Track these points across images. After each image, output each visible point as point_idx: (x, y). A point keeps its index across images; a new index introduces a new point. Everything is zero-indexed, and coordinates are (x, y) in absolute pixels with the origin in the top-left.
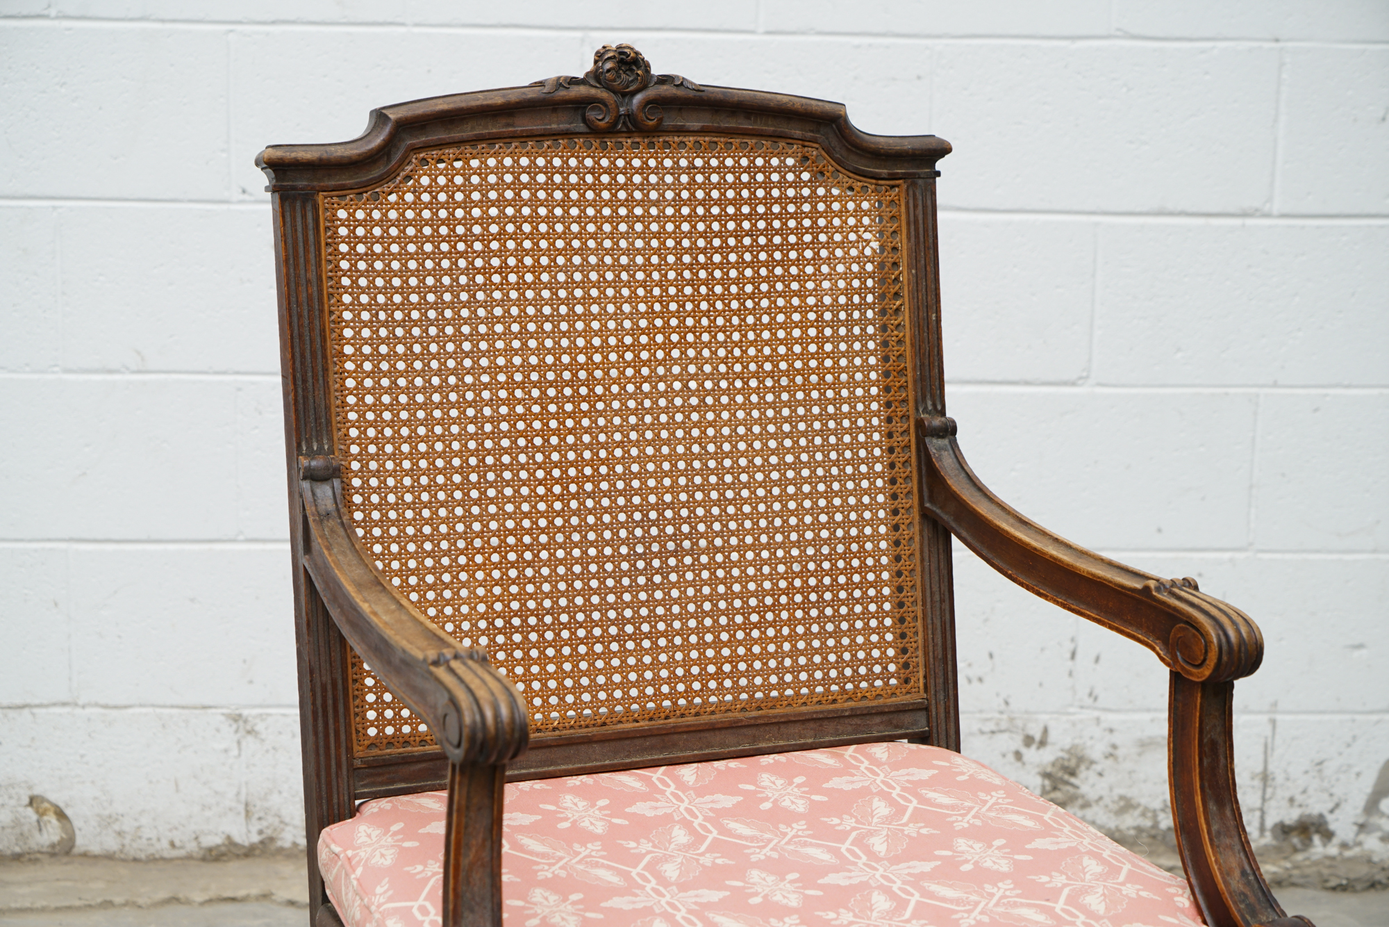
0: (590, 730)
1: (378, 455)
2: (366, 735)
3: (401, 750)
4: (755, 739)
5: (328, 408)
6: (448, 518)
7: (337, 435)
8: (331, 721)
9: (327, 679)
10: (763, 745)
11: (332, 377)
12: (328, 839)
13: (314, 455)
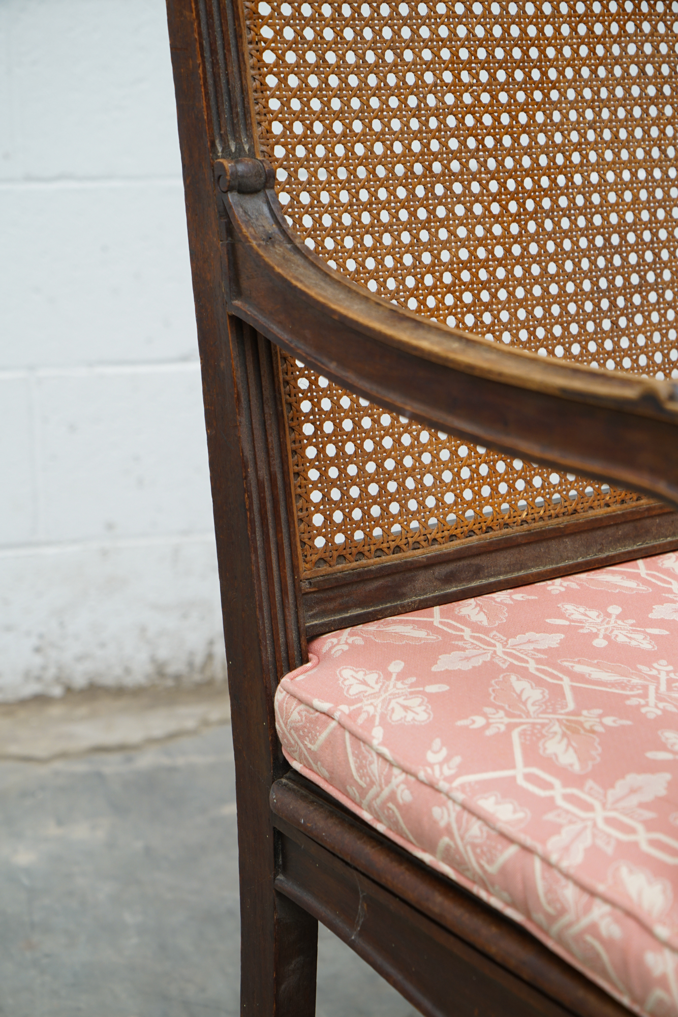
0: (560, 520)
1: (307, 159)
2: (313, 547)
3: (354, 564)
5: (244, 91)
6: (394, 247)
7: (257, 131)
8: (271, 532)
9: (263, 473)
11: (247, 48)
12: (292, 688)
13: (237, 157)
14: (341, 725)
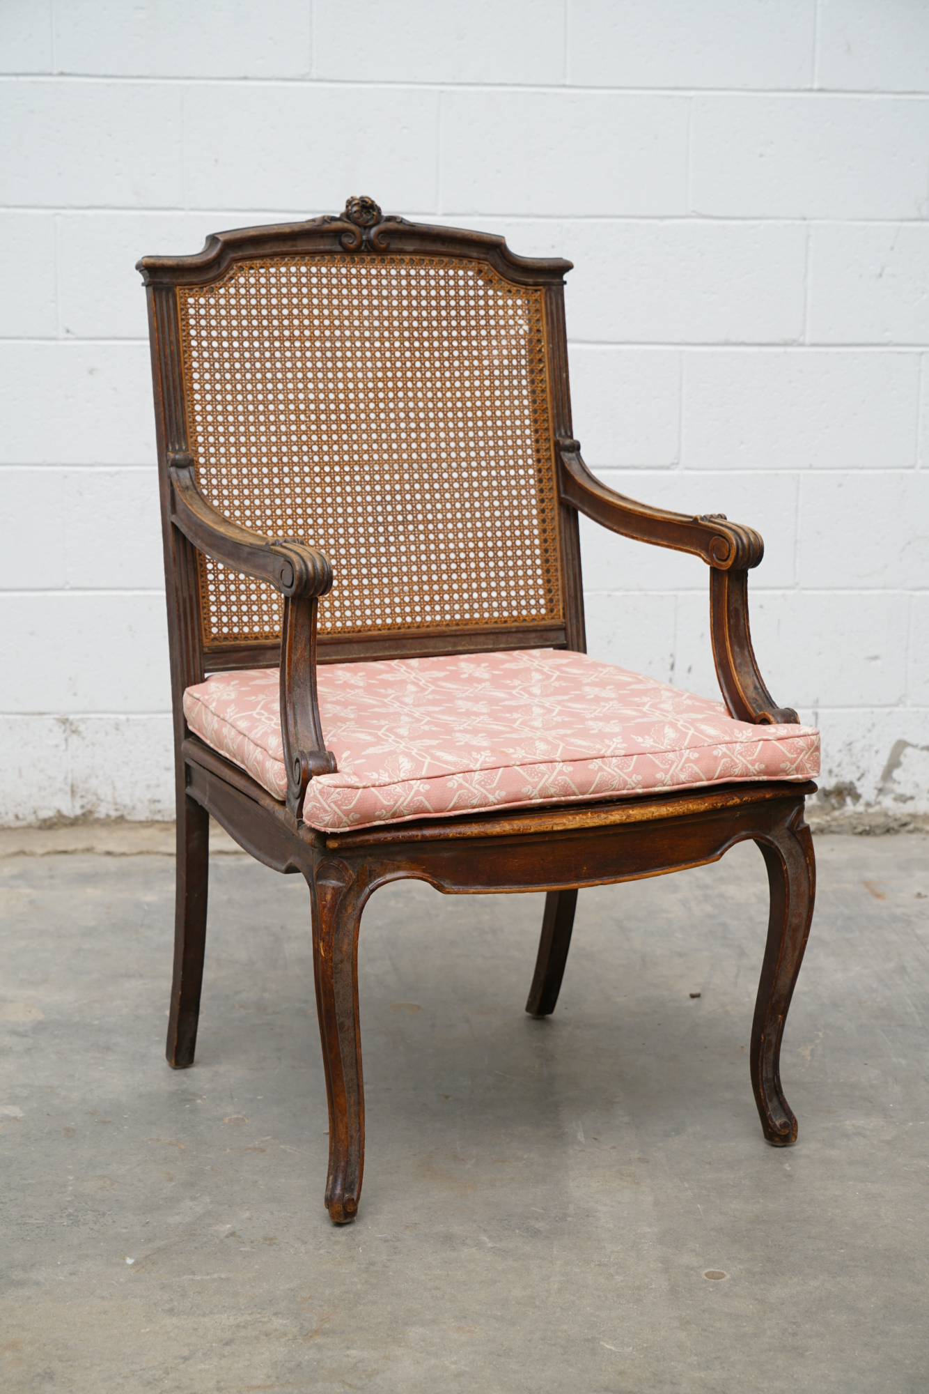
0: (351, 634)
1: (216, 454)
2: (211, 632)
3: (233, 643)
4: (455, 645)
5: (184, 423)
6: (260, 495)
7: (190, 440)
8: (189, 622)
9: (186, 595)
10: (460, 648)
11: (187, 404)
12: (191, 692)
14: (203, 704)
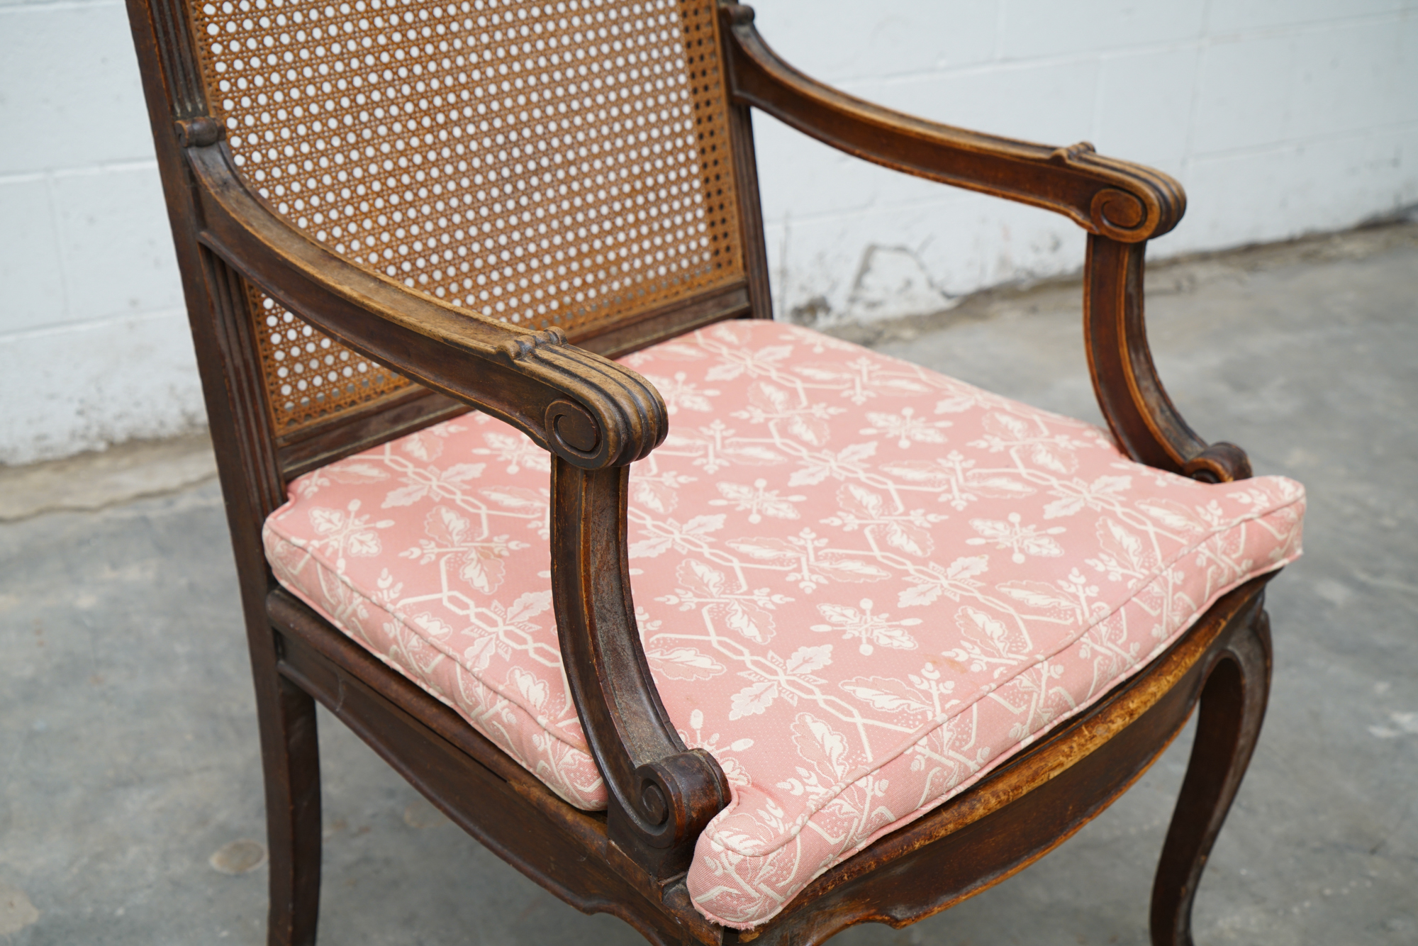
1: (252, 107)
2: (284, 411)
5: (194, 61)
6: (330, 168)
7: (208, 91)
8: (249, 405)
9: (238, 361)
11: (195, 24)
12: (275, 528)
13: (192, 117)
14: (314, 558)
